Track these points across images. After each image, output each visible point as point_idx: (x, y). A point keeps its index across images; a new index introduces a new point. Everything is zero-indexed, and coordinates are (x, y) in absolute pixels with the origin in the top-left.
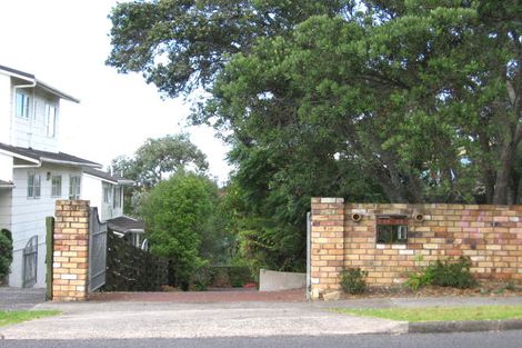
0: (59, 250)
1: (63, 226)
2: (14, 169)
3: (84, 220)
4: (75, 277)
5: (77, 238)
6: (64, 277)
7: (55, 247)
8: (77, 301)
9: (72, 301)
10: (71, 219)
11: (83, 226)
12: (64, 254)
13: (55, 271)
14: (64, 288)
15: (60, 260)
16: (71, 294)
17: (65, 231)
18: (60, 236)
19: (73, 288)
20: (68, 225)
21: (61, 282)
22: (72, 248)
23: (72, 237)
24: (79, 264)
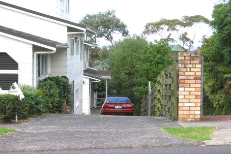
0: (182, 87)
1: (185, 70)
2: (68, 35)
3: (199, 66)
4: (193, 105)
5: (195, 79)
6: (186, 105)
7: (180, 85)
8: (196, 121)
9: (192, 121)
10: (190, 66)
11: (199, 70)
12: (186, 89)
13: (180, 101)
14: (186, 112)
15: (183, 93)
16: (191, 116)
17: (186, 74)
18: (184, 77)
19: (193, 113)
20: (189, 69)
21: (184, 108)
22: (191, 85)
23: (192, 78)
24: (196, 96)
